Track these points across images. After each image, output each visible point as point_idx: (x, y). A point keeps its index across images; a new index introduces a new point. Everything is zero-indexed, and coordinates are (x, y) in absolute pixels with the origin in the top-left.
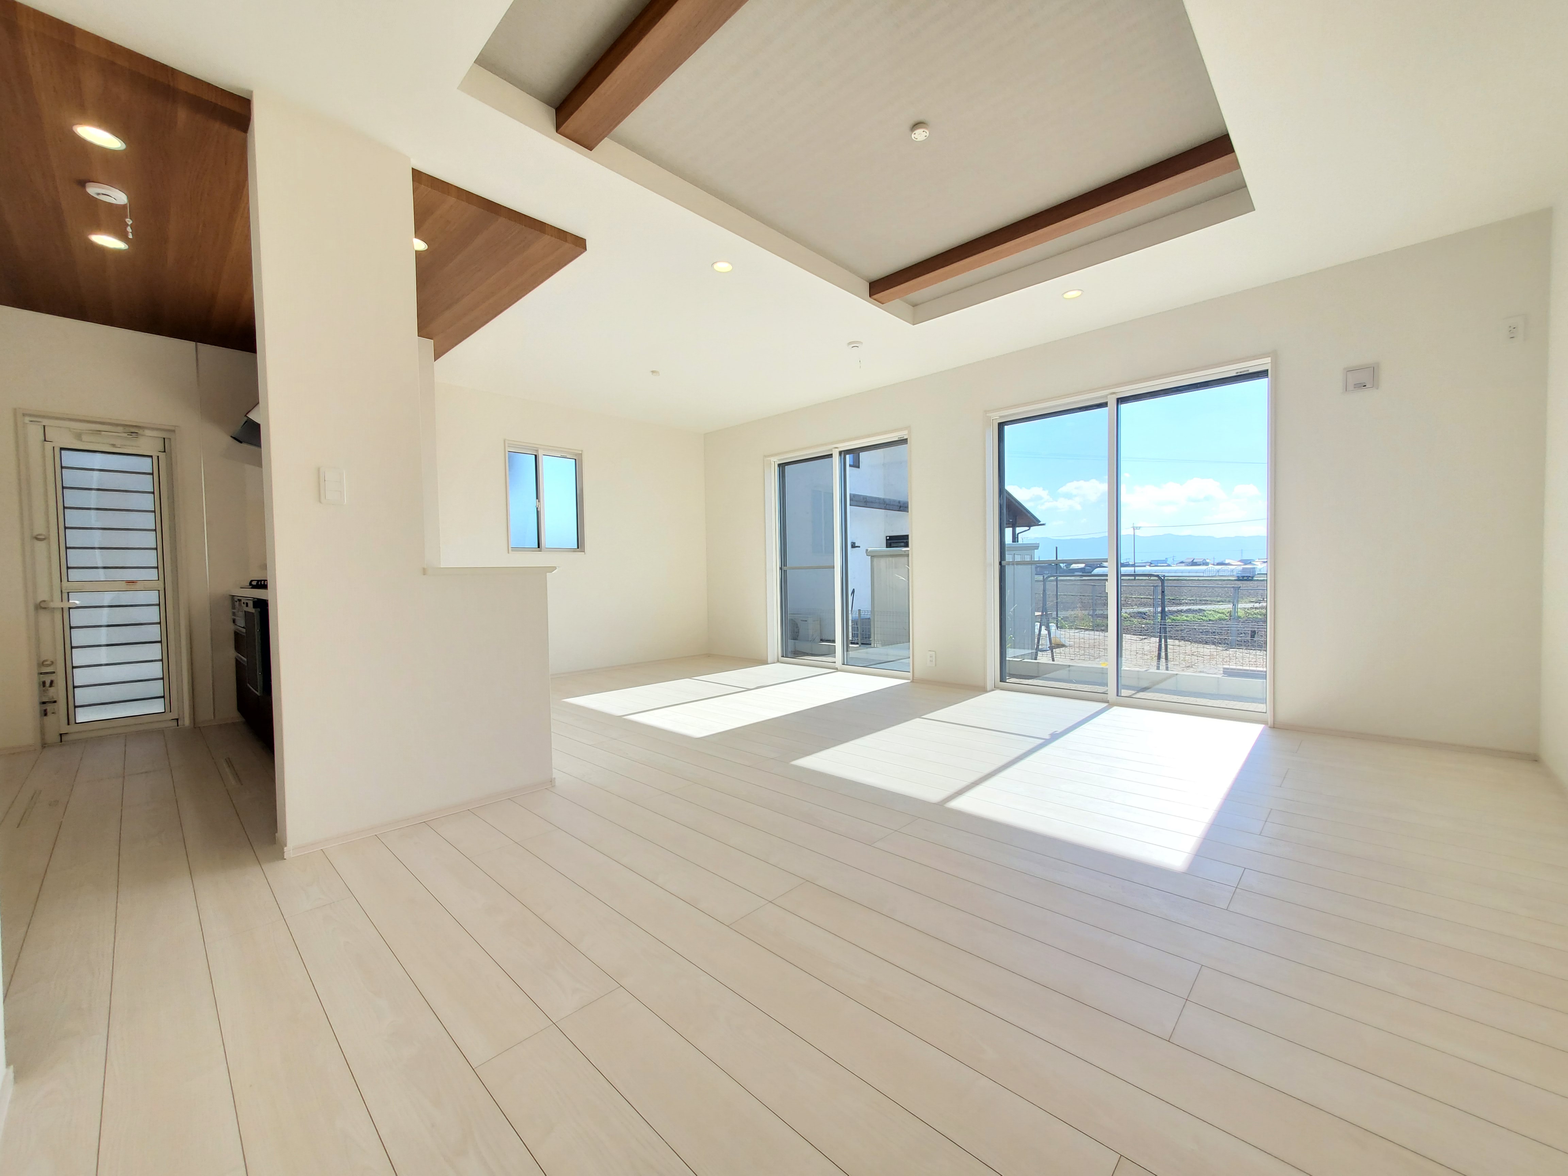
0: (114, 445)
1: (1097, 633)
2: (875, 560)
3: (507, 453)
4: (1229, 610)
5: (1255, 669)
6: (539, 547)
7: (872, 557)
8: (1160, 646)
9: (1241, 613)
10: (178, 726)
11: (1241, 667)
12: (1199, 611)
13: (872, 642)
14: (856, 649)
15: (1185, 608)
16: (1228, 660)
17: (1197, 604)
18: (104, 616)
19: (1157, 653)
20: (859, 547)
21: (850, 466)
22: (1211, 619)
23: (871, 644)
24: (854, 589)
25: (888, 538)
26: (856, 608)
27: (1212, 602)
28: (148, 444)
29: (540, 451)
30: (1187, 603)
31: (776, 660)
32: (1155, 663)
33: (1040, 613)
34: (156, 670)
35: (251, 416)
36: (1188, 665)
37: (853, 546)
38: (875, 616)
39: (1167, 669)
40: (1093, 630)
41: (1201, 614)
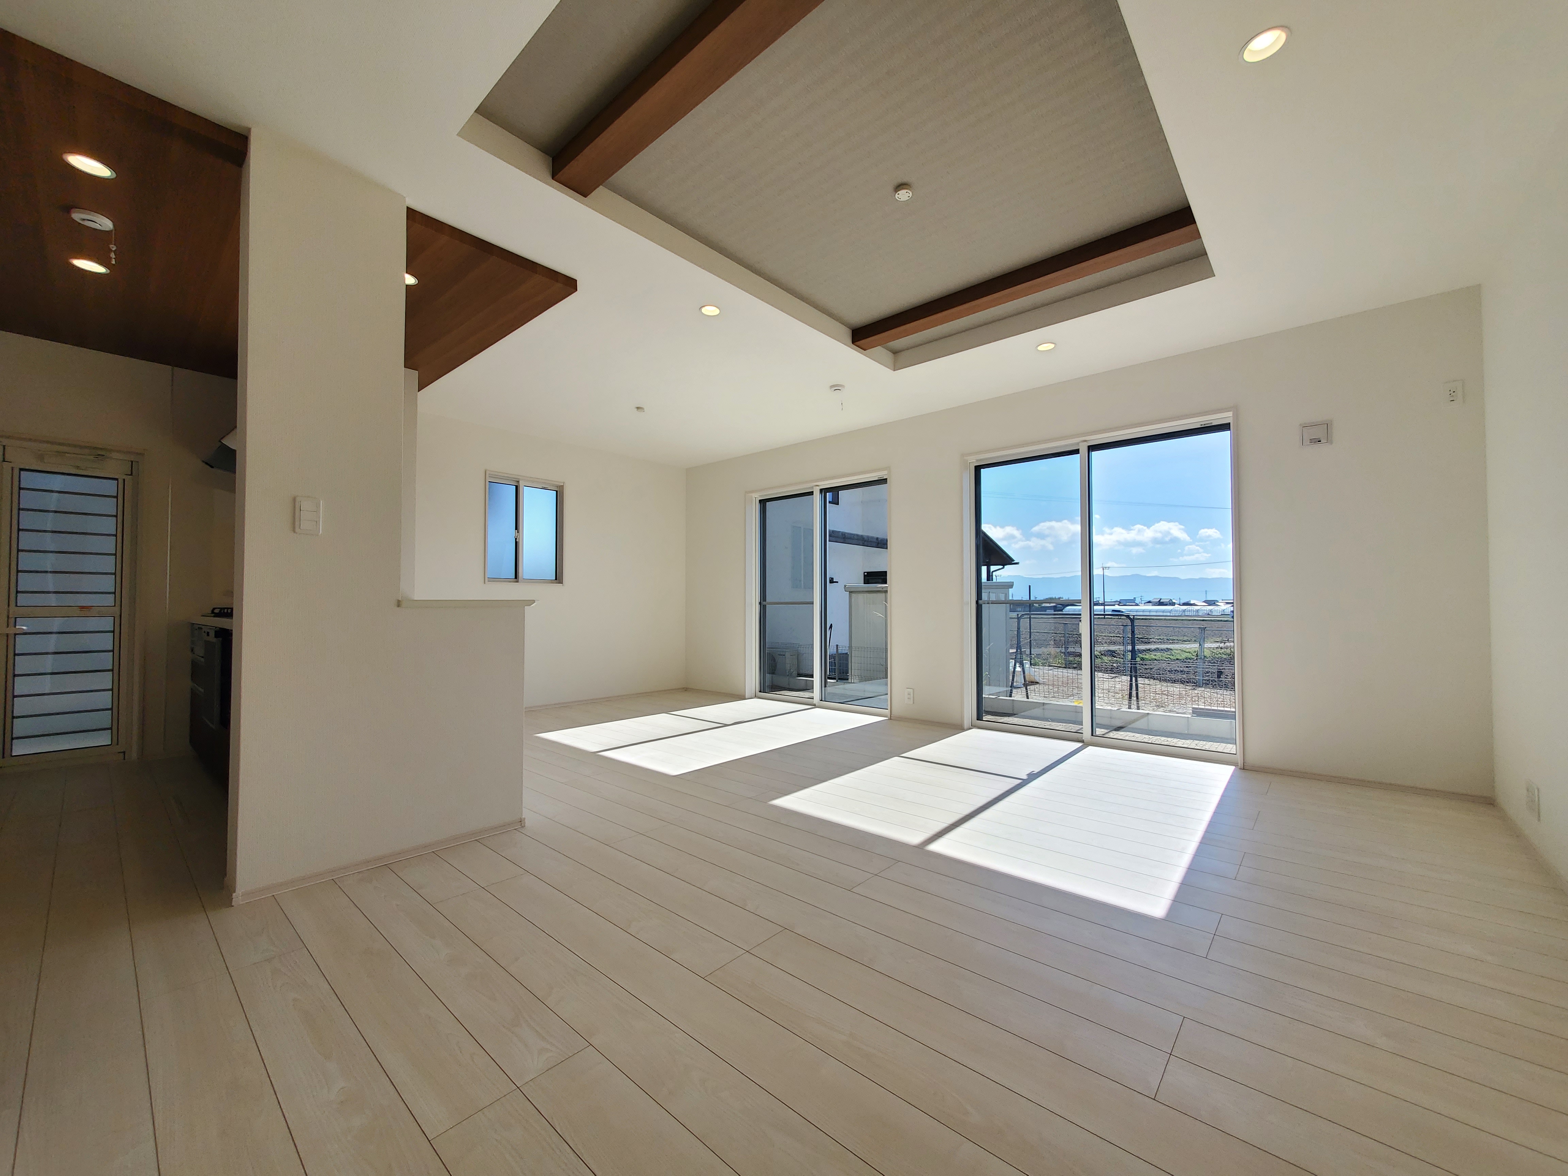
0: (78, 467)
1: (1070, 671)
2: (853, 595)
3: (487, 483)
4: (1196, 650)
5: (1222, 709)
6: (516, 577)
7: (850, 592)
8: (1131, 685)
9: (1207, 653)
10: (124, 759)
11: (1209, 708)
12: (1167, 650)
13: (850, 678)
14: (833, 685)
15: (1153, 647)
16: (1197, 699)
17: (1164, 643)
18: (52, 643)
19: (1128, 692)
20: (837, 582)
21: (830, 502)
22: (1179, 658)
23: (848, 679)
24: (831, 624)
25: (866, 574)
26: (833, 643)
27: (1178, 641)
28: (115, 467)
29: (520, 482)
30: (1155, 642)
31: (753, 695)
32: (1126, 702)
33: (1015, 651)
34: (105, 699)
35: (225, 441)
36: (1158, 704)
37: (832, 581)
38: (853, 652)
39: (1138, 708)
40: (1065, 668)
41: (1168, 653)
